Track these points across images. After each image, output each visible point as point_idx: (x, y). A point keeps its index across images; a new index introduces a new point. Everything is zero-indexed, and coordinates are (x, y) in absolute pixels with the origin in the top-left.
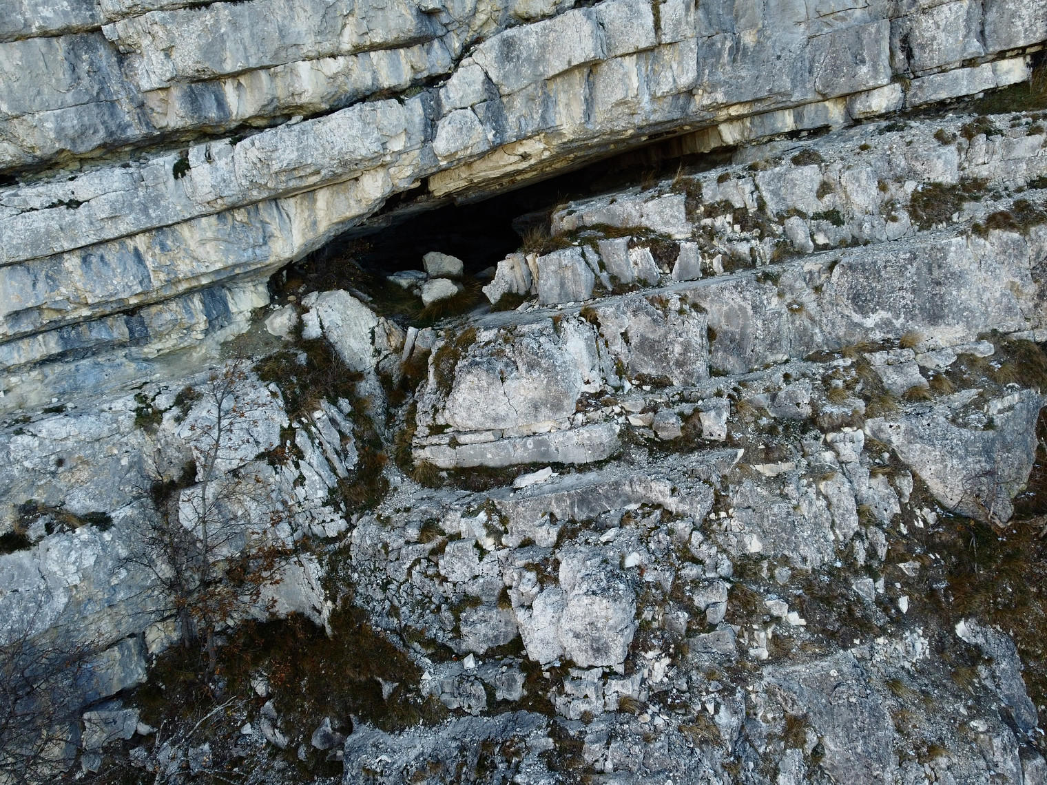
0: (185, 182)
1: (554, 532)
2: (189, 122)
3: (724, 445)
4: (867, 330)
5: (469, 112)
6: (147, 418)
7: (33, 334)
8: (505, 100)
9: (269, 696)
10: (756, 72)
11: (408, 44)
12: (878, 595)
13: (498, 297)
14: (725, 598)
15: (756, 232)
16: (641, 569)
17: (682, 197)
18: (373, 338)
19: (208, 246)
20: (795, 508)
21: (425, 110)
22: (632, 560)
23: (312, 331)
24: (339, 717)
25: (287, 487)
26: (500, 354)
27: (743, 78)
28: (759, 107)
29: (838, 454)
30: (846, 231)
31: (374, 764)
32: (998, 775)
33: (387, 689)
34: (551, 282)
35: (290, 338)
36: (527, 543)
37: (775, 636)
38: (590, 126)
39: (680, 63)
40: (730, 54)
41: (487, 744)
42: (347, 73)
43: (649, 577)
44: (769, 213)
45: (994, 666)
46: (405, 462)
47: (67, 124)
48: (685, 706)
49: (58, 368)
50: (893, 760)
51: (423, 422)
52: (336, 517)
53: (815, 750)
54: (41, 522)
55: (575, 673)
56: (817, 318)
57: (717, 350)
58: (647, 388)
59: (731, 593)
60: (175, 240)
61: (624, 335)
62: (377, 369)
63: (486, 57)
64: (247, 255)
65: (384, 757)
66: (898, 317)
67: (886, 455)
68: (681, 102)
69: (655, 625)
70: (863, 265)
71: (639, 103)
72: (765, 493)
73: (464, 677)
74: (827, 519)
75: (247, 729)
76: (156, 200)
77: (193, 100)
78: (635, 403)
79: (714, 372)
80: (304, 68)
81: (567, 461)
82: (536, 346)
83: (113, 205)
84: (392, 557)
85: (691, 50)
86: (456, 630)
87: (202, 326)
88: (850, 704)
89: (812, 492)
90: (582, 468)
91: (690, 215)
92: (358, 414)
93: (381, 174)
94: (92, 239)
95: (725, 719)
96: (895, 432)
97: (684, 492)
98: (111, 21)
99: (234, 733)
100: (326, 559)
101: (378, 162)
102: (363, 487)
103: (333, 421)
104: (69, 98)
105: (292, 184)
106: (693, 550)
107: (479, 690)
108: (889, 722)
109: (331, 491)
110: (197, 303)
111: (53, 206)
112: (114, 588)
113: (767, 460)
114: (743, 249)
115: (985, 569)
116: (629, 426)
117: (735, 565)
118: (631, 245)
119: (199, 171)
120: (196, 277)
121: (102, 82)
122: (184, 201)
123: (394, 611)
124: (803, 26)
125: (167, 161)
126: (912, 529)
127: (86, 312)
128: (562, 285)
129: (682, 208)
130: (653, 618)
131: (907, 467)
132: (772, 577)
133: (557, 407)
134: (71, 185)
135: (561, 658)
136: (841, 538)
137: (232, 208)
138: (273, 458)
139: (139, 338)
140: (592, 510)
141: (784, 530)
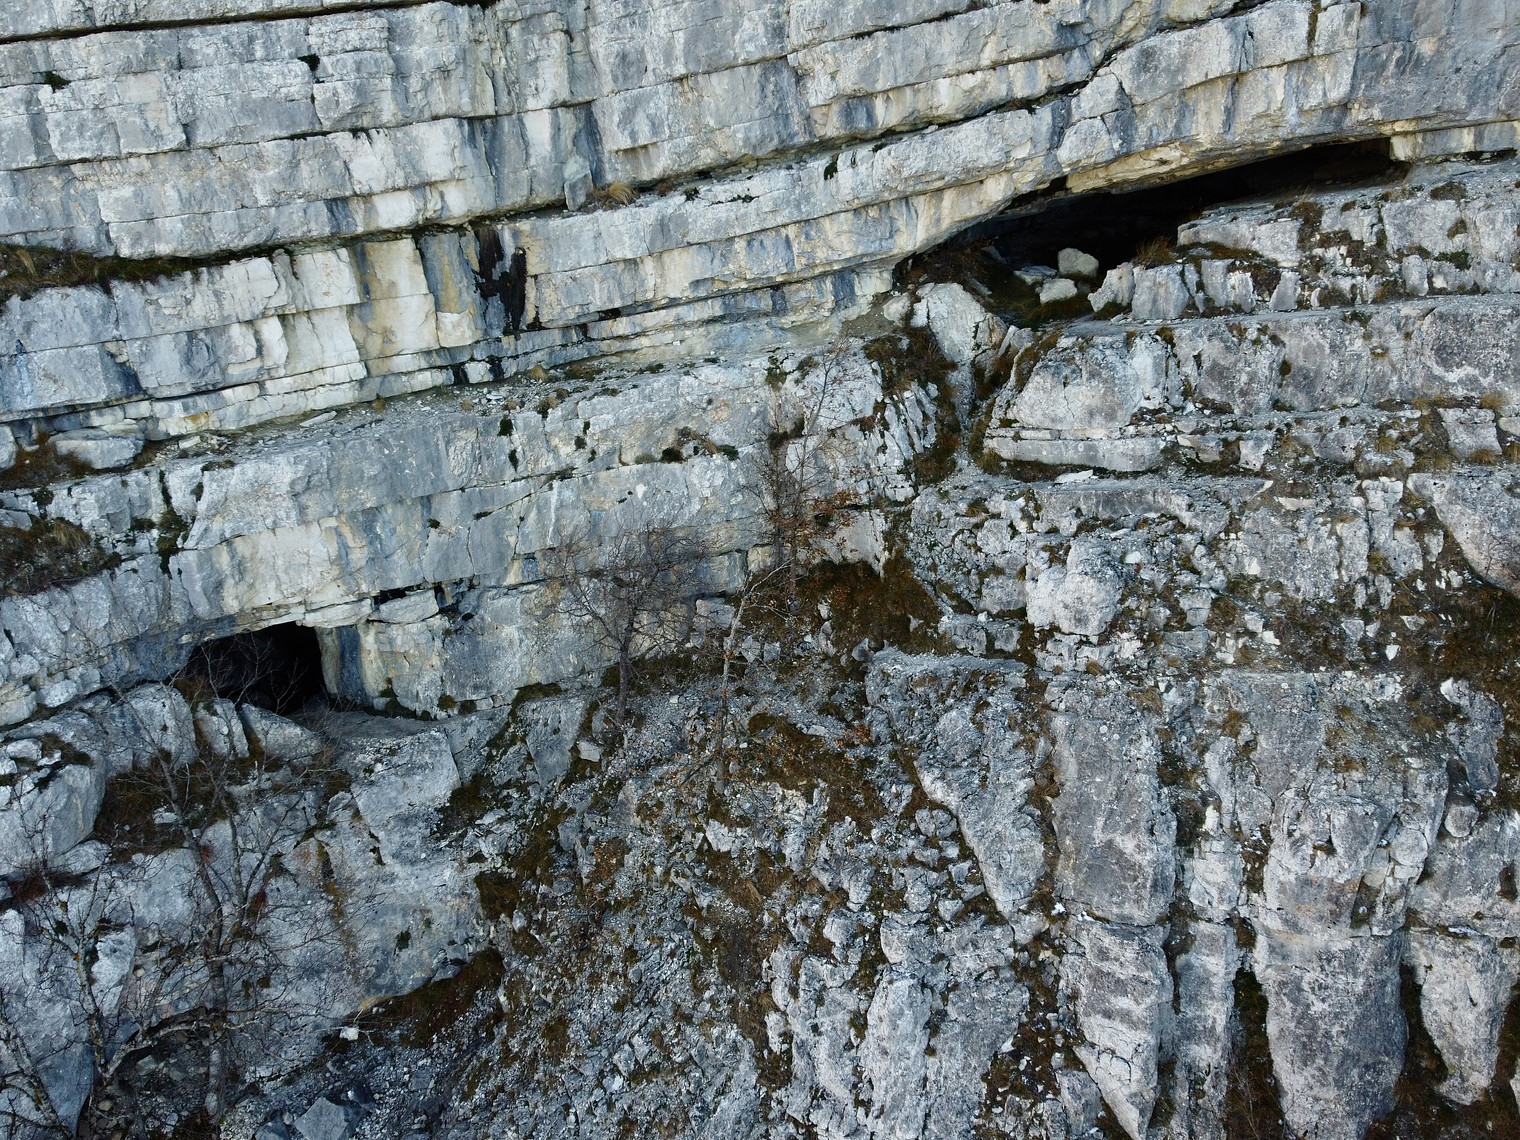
0: (832, 182)
1: (1075, 523)
2: (842, 132)
3: (1257, 475)
4: (1449, 384)
5: (1098, 122)
6: (775, 377)
7: (705, 299)
8: (1137, 109)
9: (829, 619)
10: (1425, 87)
11: (1047, 55)
12: (1365, 637)
13: (1102, 306)
14: (1208, 606)
15: (1366, 268)
16: (1139, 566)
17: (1297, 224)
18: (976, 332)
19: (843, 238)
20: (1300, 541)
21: (1054, 119)
22: (1133, 558)
23: (920, 320)
24: (876, 640)
25: (872, 452)
26: (1070, 360)
27: (1408, 93)
28: (1427, 124)
29: (1367, 501)
30: (1469, 276)
31: (890, 670)
32: (1412, 804)
33: (914, 623)
34: (1144, 297)
35: (899, 324)
36: (1054, 531)
37: (1245, 646)
38: (1229, 137)
39: (1334, 76)
40: (1398, 65)
41: (975, 674)
42: (983, 86)
43: (1145, 575)
44: (1389, 248)
45: (1466, 726)
46: (976, 449)
47: (752, 135)
48: (1140, 679)
49: (717, 328)
50: (1313, 763)
51: (997, 414)
52: (906, 484)
53: (1247, 743)
54: (691, 444)
55: (1058, 636)
56: (1399, 366)
57: (1287, 385)
58: (1207, 412)
59: (1215, 603)
60: (818, 231)
61: (1198, 358)
62: (973, 363)
63: (1122, 67)
64: (874, 247)
65: (898, 667)
66: (1486, 375)
67: (1421, 511)
68: (1334, 115)
69: (1138, 614)
70: (1455, 317)
71: (1283, 116)
72: (1277, 523)
73: (975, 626)
74: (1333, 558)
75: (808, 639)
76: (807, 198)
77: (848, 114)
78: (1187, 425)
79: (1277, 405)
80: (943, 85)
81: (1110, 469)
82: (1100, 357)
83: (775, 200)
84: (942, 524)
85: (1348, 62)
86: (979, 592)
87: (830, 305)
88: (1291, 714)
89: (1324, 531)
90: (1121, 476)
91: (1303, 242)
92: (944, 400)
93: (1005, 178)
94: (757, 228)
95: (1172, 697)
96: (1437, 489)
97: (1199, 508)
98: (795, 51)
99: (798, 640)
100: (891, 517)
101: (1001, 169)
102: (934, 464)
103: (919, 402)
104: (756, 114)
105: (918, 188)
106: (1194, 561)
107: (982, 636)
108: (1322, 736)
109: (907, 462)
110: (828, 285)
111: (734, 200)
112: (732, 506)
113: (1292, 495)
114: (1345, 284)
115: (1498, 640)
116: (1176, 445)
117: (1229, 582)
118: (1231, 269)
119: (844, 172)
120: (830, 263)
121: (782, 99)
122: (829, 199)
123: (934, 568)
124: (1500, 33)
125: (819, 165)
126: (1432, 588)
127: (744, 285)
128: (1155, 301)
129: (1295, 235)
130: (1138, 608)
131: (1442, 526)
132: (1261, 599)
133: (1111, 416)
134: (748, 183)
135: (1051, 624)
136: (1346, 579)
137: (866, 206)
138: (865, 425)
139: (779, 310)
140: (1115, 512)
141: (1284, 559)
